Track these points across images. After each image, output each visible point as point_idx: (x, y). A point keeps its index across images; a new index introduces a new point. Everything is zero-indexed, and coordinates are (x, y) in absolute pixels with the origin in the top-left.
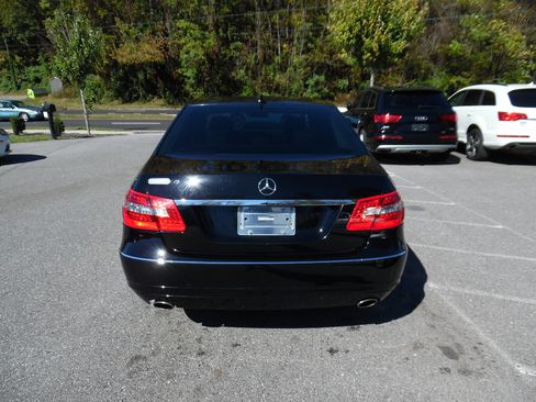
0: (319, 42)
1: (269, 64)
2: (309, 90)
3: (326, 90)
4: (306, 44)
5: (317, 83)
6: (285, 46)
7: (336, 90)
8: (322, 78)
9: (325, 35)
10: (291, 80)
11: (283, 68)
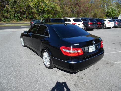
0: (17, 5)
1: (3, 10)
2: (16, 18)
3: (21, 18)
4: (13, 6)
5: (18, 16)
6: (7, 6)
7: (23, 18)
8: (19, 15)
9: (18, 4)
10: (10, 15)
11: (7, 12)
